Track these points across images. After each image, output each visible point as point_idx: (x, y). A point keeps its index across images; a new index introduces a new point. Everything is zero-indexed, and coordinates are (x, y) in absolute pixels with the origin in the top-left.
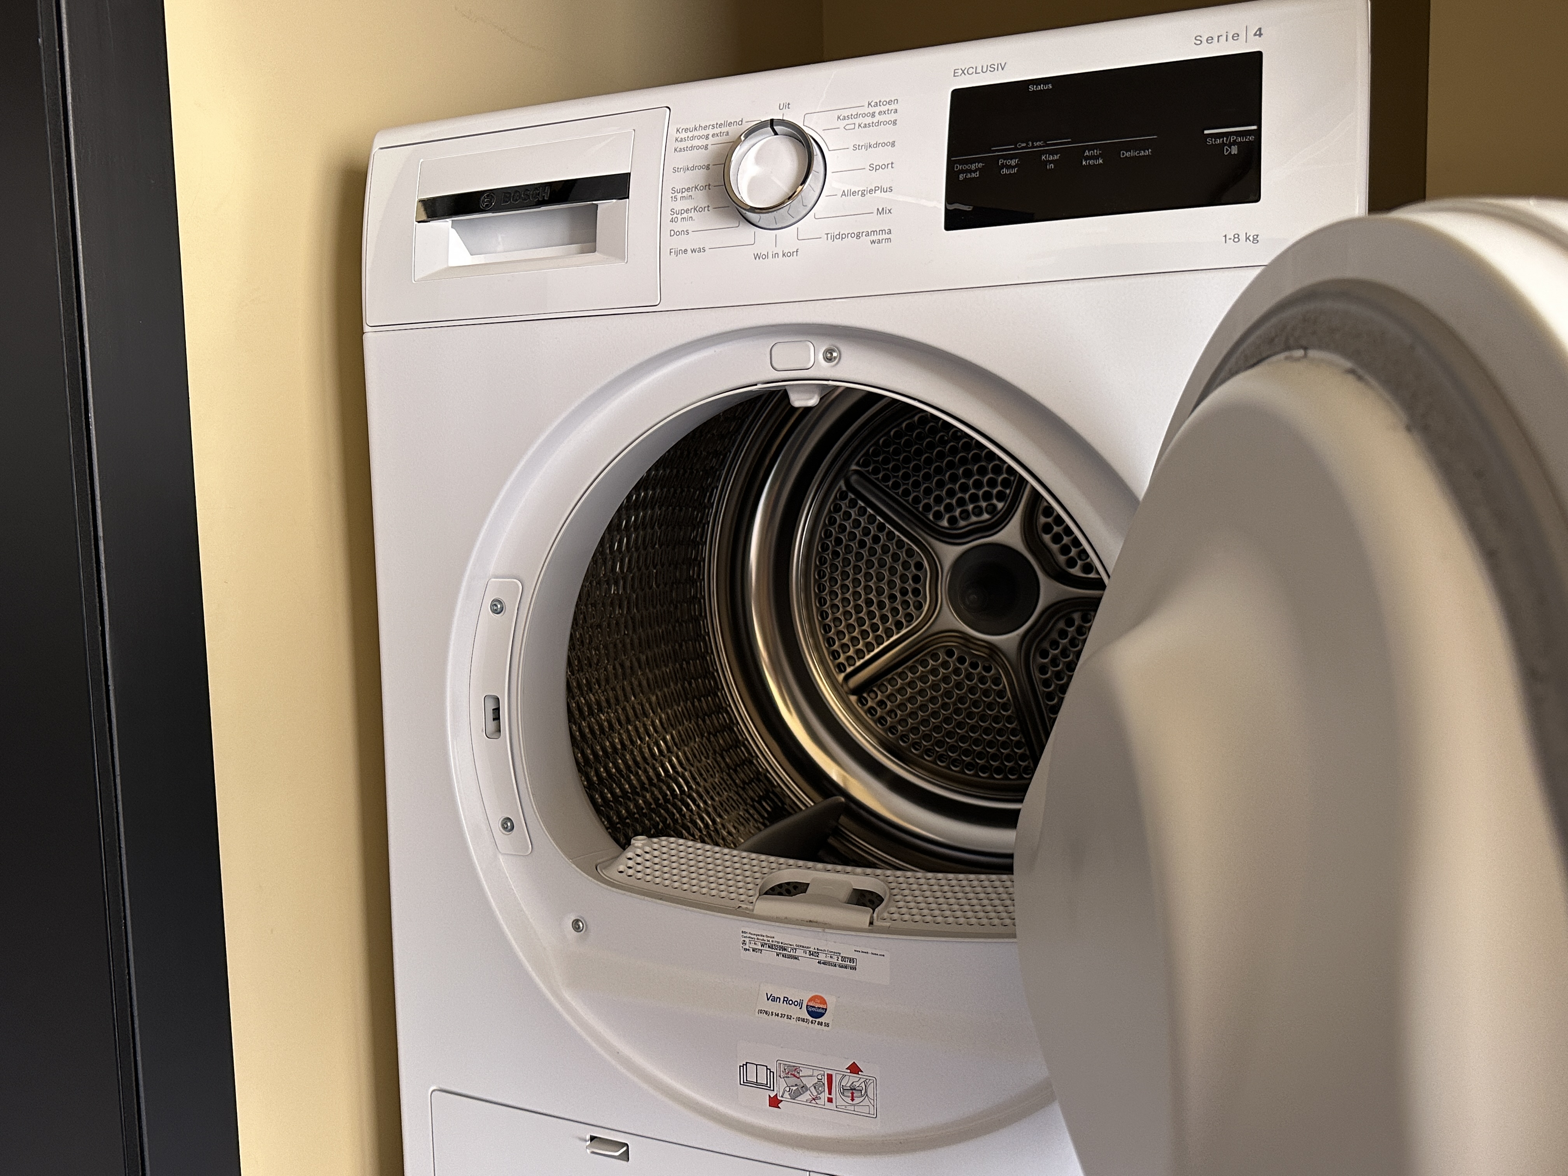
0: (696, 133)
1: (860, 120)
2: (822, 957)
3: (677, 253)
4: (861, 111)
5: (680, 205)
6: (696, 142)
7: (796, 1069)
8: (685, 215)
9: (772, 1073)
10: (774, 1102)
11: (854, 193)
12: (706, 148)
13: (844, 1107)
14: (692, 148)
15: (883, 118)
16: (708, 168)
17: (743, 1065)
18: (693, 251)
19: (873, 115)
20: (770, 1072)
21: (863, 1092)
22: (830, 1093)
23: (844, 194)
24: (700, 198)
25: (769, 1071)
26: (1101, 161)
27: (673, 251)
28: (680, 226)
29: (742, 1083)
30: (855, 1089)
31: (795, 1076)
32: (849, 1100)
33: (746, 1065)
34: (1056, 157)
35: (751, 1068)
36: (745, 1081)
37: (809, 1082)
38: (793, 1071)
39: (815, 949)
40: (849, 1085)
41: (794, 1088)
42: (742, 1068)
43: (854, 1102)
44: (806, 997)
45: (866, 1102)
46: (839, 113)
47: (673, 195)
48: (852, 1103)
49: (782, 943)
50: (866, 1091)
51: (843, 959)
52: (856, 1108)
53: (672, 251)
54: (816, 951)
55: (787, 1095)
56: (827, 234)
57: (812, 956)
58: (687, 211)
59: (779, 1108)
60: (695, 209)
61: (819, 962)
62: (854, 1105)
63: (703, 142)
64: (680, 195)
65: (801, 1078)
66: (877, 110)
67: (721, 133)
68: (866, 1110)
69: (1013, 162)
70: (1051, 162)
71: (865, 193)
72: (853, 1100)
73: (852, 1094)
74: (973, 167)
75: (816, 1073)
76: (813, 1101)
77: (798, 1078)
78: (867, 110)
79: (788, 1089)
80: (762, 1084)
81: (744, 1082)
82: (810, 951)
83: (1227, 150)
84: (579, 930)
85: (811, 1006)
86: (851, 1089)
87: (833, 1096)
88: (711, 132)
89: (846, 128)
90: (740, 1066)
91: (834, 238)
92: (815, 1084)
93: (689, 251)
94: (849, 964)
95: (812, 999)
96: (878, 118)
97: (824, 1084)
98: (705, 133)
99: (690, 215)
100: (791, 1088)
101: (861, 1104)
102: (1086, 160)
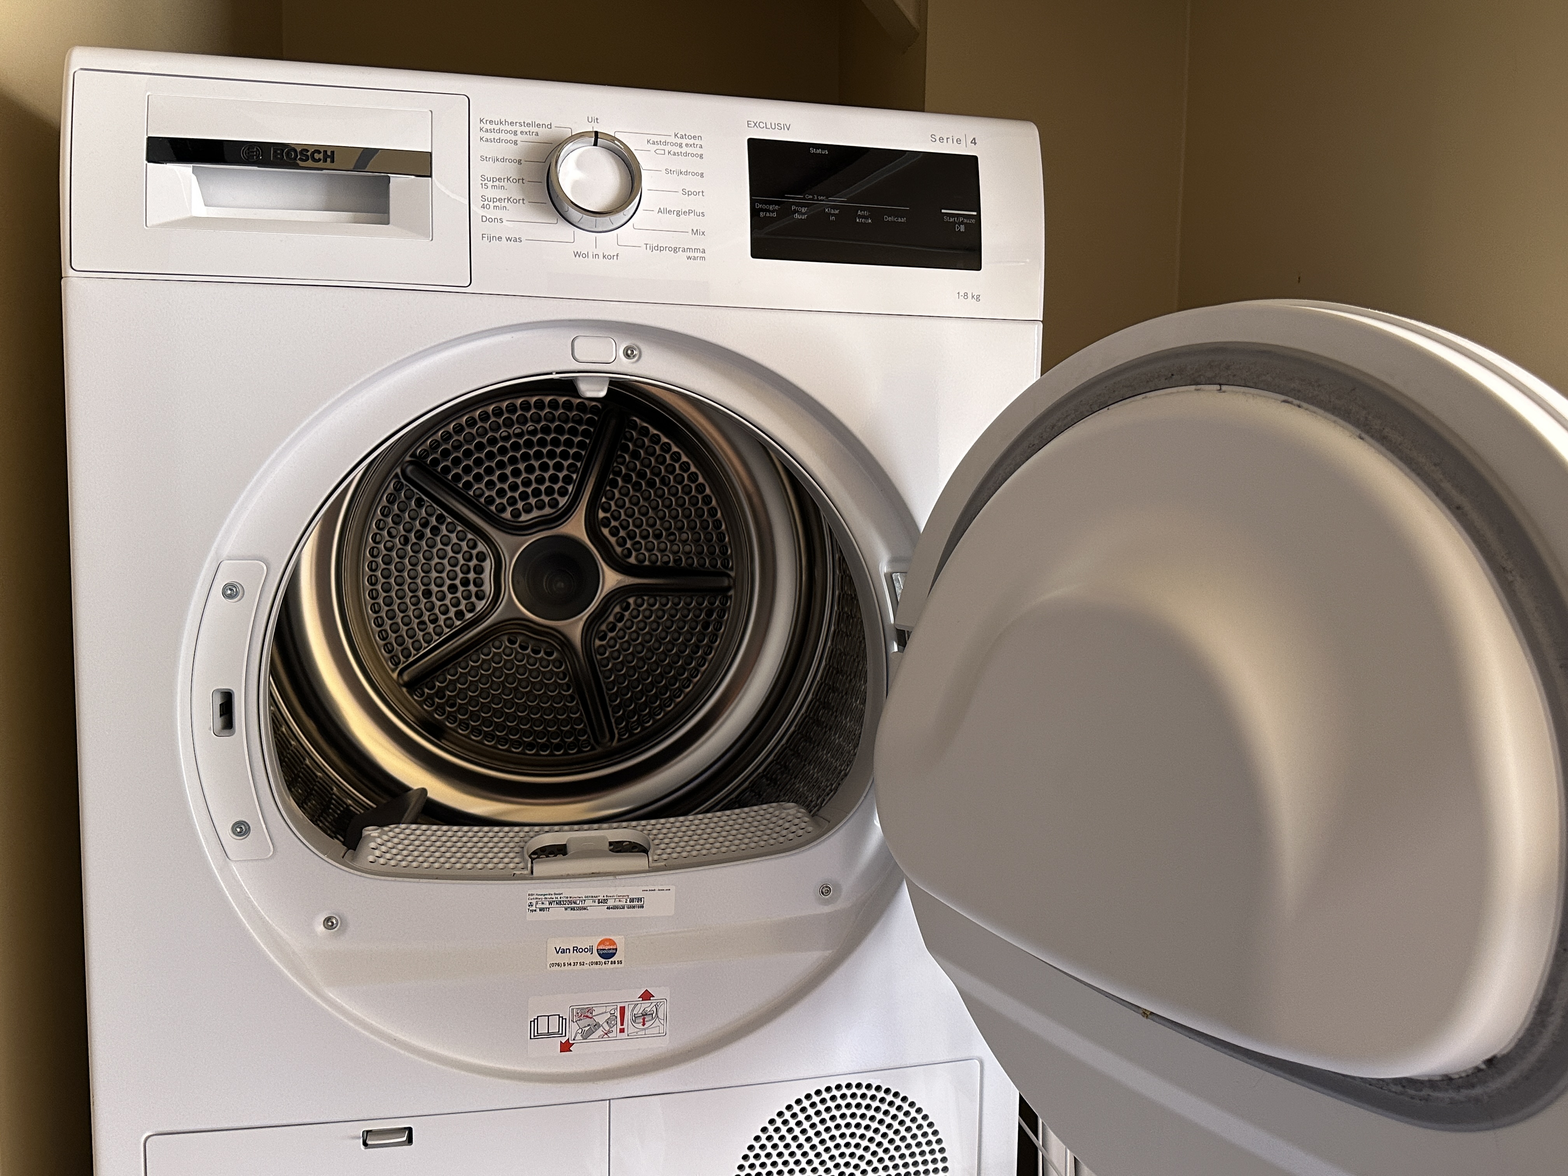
0: (502, 127)
1: (668, 148)
2: (611, 903)
3: (490, 239)
4: (669, 140)
5: (491, 193)
6: (503, 136)
7: (590, 1010)
8: (498, 204)
9: (564, 1020)
10: (566, 1047)
11: (670, 212)
12: (516, 143)
13: (635, 1034)
14: (500, 140)
15: (690, 150)
16: (520, 162)
17: (534, 1019)
18: (508, 239)
19: (681, 146)
20: (563, 1019)
21: (654, 1015)
22: (622, 1024)
23: (660, 211)
24: (513, 191)
25: (561, 1019)
26: (870, 221)
27: (486, 236)
28: (490, 213)
29: (532, 1037)
30: (646, 1015)
31: (587, 1017)
32: (640, 1026)
33: (537, 1019)
34: (837, 212)
35: (543, 1021)
36: (536, 1034)
37: (601, 1020)
38: (586, 1013)
39: (604, 897)
40: (640, 1012)
41: (586, 1029)
42: (533, 1023)
43: (645, 1026)
44: (595, 942)
45: (657, 1023)
46: (649, 137)
47: (484, 183)
48: (643, 1027)
49: (570, 897)
50: (656, 1014)
51: (632, 900)
52: (647, 1032)
53: (484, 236)
54: (605, 898)
55: (579, 1037)
56: (646, 244)
57: (600, 904)
58: (500, 200)
59: (571, 1051)
60: (509, 200)
61: (607, 908)
62: (645, 1029)
63: (513, 137)
64: (490, 184)
65: (594, 1017)
66: (684, 141)
67: (529, 132)
68: (656, 1031)
69: (804, 210)
70: (833, 215)
71: (680, 213)
72: (644, 1025)
73: (644, 1019)
74: (771, 208)
75: (608, 1009)
76: (606, 1036)
77: (591, 1018)
78: (673, 139)
79: (580, 1031)
80: (554, 1033)
81: (534, 1036)
82: (599, 900)
83: (958, 228)
84: (334, 926)
85: (601, 950)
86: (643, 1015)
87: (625, 1026)
88: (519, 129)
89: (657, 151)
90: (531, 1022)
91: (652, 249)
92: (608, 1019)
93: (504, 239)
94: (637, 903)
95: (602, 943)
96: (684, 149)
97: (616, 1017)
98: (513, 128)
99: (503, 204)
100: (584, 1029)
101: (653, 1026)
102: (859, 218)
